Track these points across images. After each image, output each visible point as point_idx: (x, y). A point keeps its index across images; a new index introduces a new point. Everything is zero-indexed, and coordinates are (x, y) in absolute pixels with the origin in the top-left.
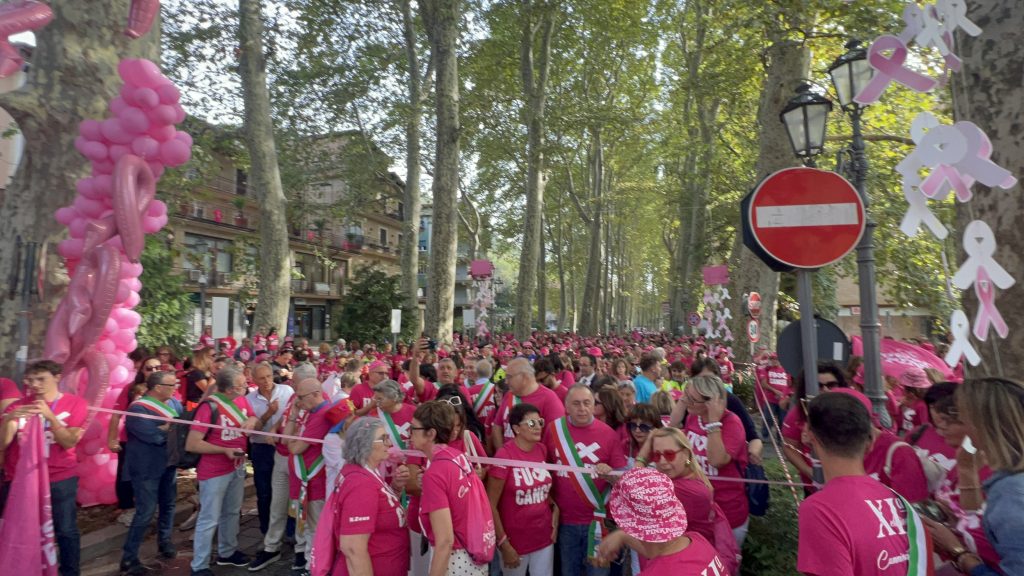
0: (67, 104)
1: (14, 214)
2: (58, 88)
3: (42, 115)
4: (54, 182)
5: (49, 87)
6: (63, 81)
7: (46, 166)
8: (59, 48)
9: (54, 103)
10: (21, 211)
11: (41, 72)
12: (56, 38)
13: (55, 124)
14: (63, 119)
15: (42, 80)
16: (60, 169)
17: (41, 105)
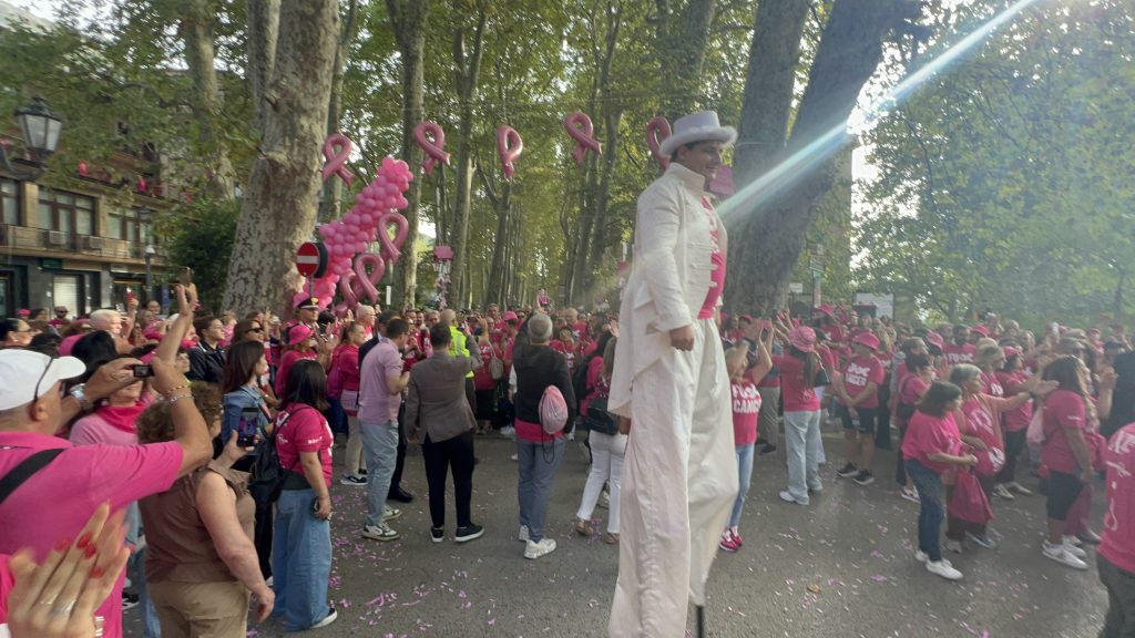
0: (301, 159)
1: (257, 222)
2: (296, 149)
3: (288, 165)
4: (288, 204)
5: (292, 148)
6: (299, 145)
7: (283, 195)
8: (297, 125)
9: (295, 158)
10: (262, 220)
11: (287, 139)
12: (296, 119)
13: (294, 170)
14: (298, 168)
15: (288, 143)
16: (292, 197)
17: (289, 159)
